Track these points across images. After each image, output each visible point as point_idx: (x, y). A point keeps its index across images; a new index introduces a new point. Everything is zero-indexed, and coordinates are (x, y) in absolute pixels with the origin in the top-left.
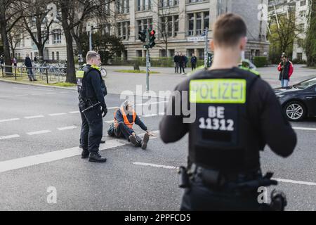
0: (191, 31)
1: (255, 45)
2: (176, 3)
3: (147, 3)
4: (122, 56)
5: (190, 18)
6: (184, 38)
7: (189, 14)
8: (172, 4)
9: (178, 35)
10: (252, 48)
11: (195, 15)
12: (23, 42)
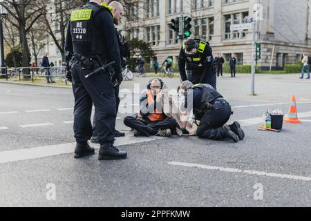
0: (228, 34)
1: (302, 49)
2: (210, 4)
3: (178, 5)
4: (151, 62)
5: (227, 19)
6: (219, 41)
7: (226, 16)
8: (207, 4)
9: (212, 38)
10: (297, 53)
11: (232, 16)
12: (48, 48)
